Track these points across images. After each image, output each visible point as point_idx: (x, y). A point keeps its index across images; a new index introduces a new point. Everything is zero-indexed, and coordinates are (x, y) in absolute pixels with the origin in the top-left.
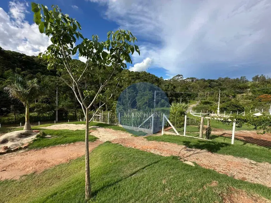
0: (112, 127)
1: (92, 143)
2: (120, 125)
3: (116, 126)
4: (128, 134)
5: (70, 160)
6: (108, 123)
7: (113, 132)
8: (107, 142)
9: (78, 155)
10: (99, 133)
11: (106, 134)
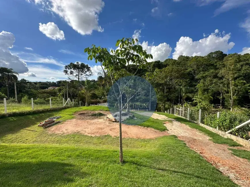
0: (190, 123)
1: (160, 133)
2: (201, 124)
3: (196, 124)
4: (205, 136)
5: (138, 138)
6: (188, 119)
7: (188, 129)
8: (173, 135)
9: (145, 137)
10: (172, 126)
11: (178, 129)
